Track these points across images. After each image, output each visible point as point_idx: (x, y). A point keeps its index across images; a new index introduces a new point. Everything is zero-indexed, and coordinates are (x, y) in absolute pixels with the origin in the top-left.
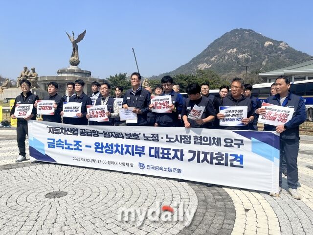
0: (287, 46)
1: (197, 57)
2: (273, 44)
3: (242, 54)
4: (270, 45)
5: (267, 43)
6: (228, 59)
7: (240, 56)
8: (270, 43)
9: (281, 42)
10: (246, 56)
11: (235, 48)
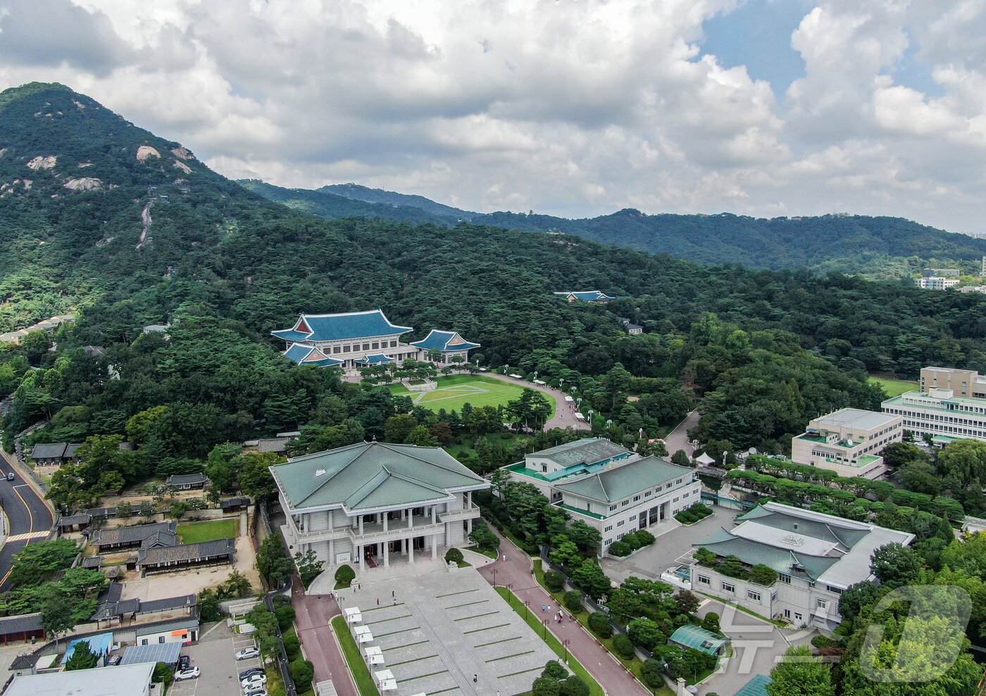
0: (190, 158)
2: (159, 156)
3: (78, 178)
4: (151, 159)
5: (144, 152)
7: (73, 184)
8: (154, 152)
9: (176, 145)
10: (87, 184)
11: (52, 154)
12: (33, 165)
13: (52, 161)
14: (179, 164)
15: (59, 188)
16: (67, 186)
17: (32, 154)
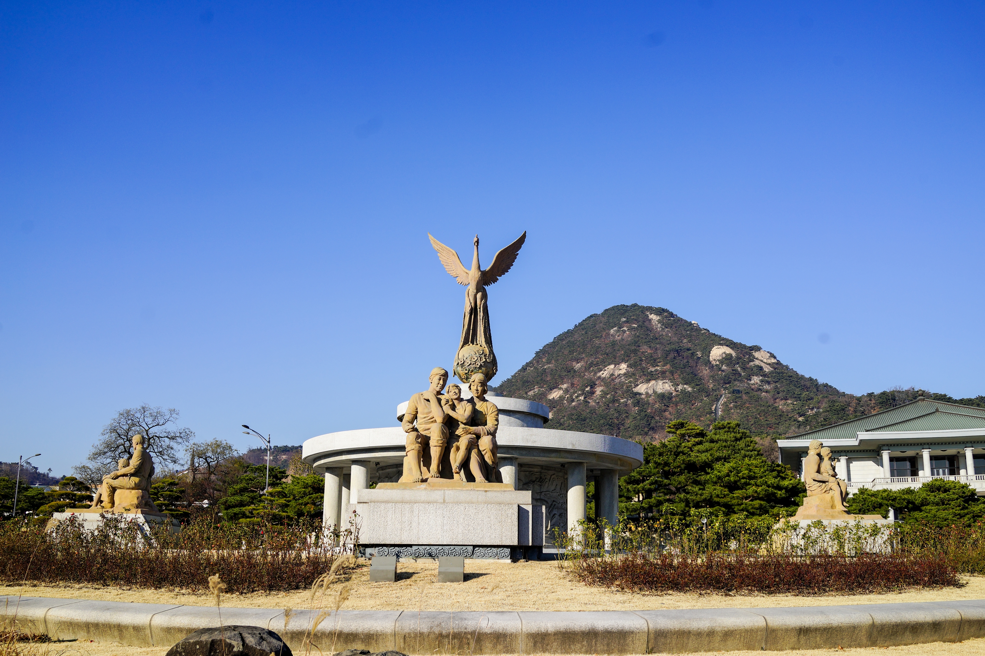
3: (648, 381)
4: (727, 357)
5: (718, 352)
6: (605, 393)
7: (642, 388)
8: (728, 350)
10: (656, 386)
11: (623, 361)
12: (604, 374)
13: (623, 367)
14: (757, 362)
15: (629, 392)
16: (636, 390)
17: (604, 364)
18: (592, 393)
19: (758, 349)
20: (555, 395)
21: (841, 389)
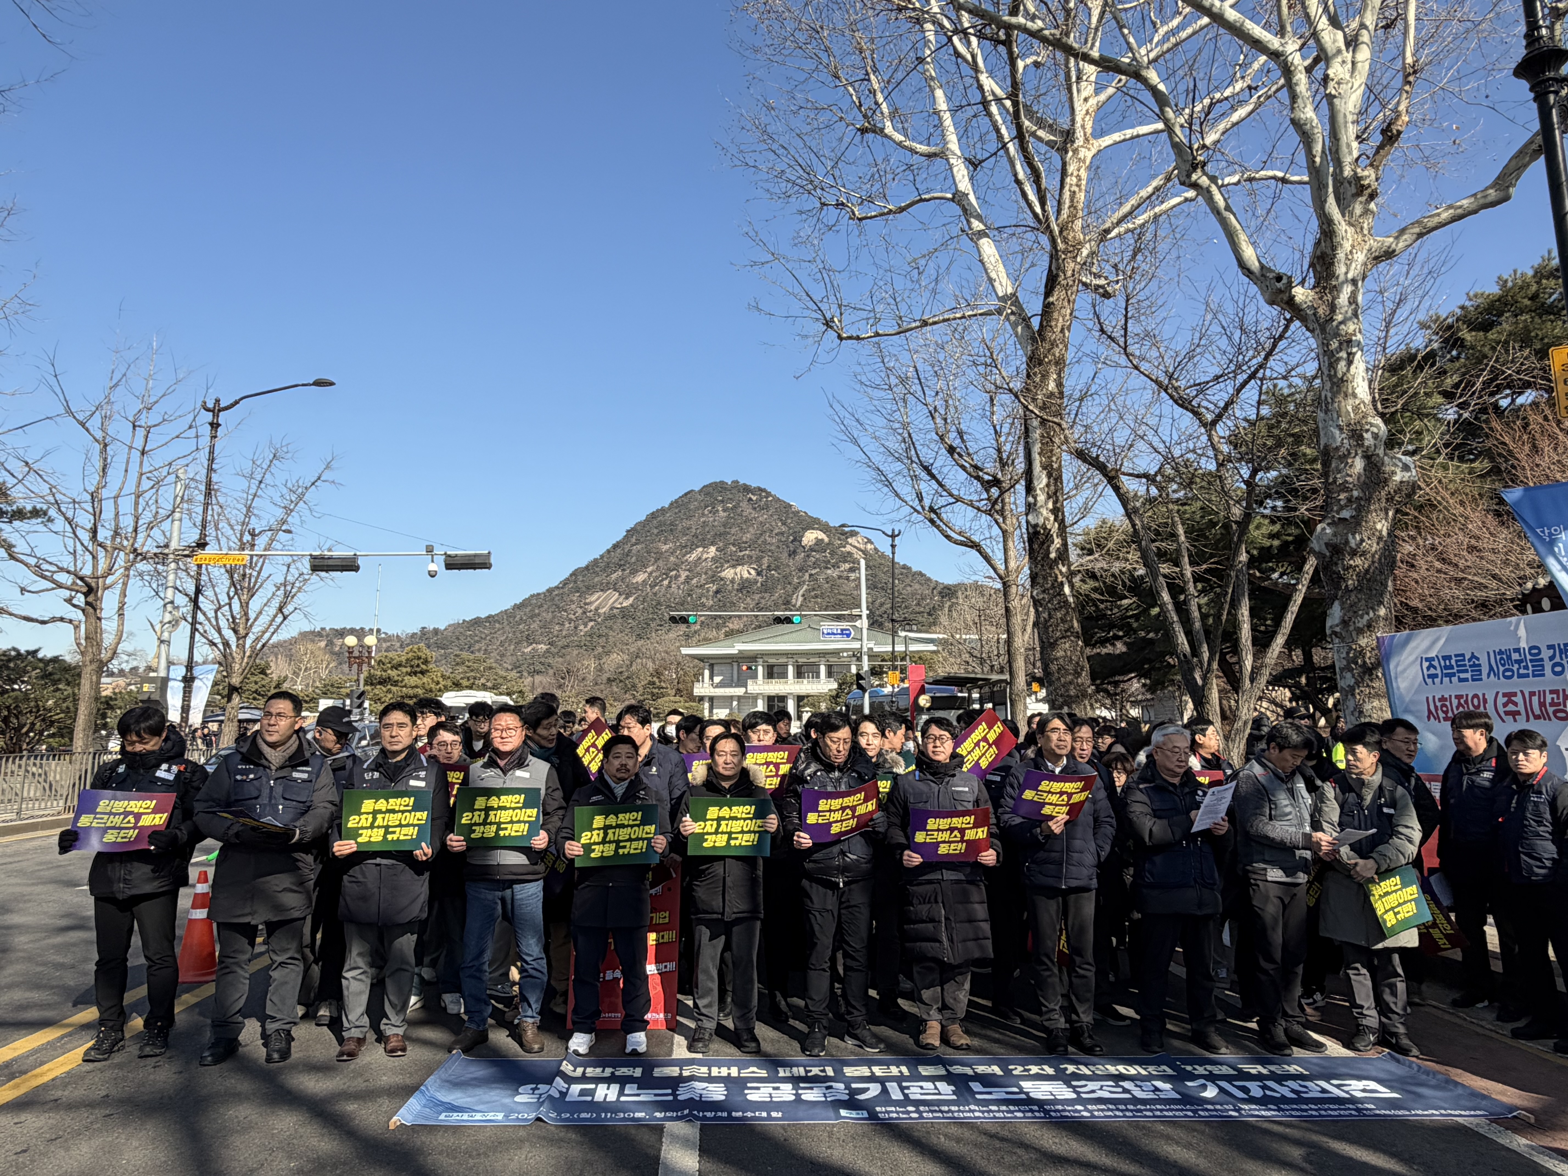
1: (587, 568)
2: (826, 540)
3: (735, 567)
4: (818, 543)
5: (810, 537)
6: (688, 580)
7: (728, 573)
8: (821, 535)
10: (745, 572)
11: (712, 544)
12: (693, 557)
13: (713, 549)
14: (848, 548)
15: (714, 578)
16: (723, 574)
17: (693, 547)
18: (677, 577)
19: (854, 534)
20: (640, 577)
21: (934, 577)
